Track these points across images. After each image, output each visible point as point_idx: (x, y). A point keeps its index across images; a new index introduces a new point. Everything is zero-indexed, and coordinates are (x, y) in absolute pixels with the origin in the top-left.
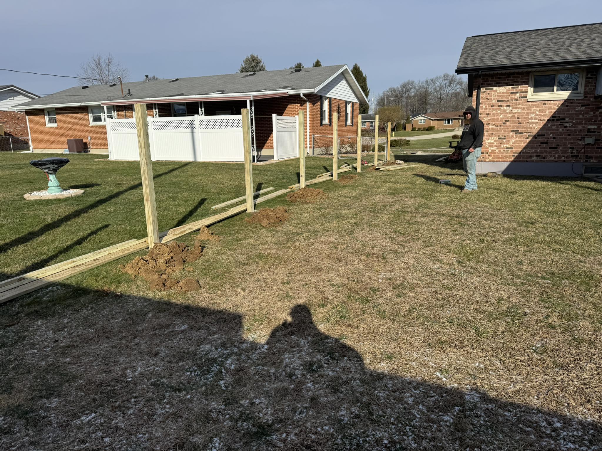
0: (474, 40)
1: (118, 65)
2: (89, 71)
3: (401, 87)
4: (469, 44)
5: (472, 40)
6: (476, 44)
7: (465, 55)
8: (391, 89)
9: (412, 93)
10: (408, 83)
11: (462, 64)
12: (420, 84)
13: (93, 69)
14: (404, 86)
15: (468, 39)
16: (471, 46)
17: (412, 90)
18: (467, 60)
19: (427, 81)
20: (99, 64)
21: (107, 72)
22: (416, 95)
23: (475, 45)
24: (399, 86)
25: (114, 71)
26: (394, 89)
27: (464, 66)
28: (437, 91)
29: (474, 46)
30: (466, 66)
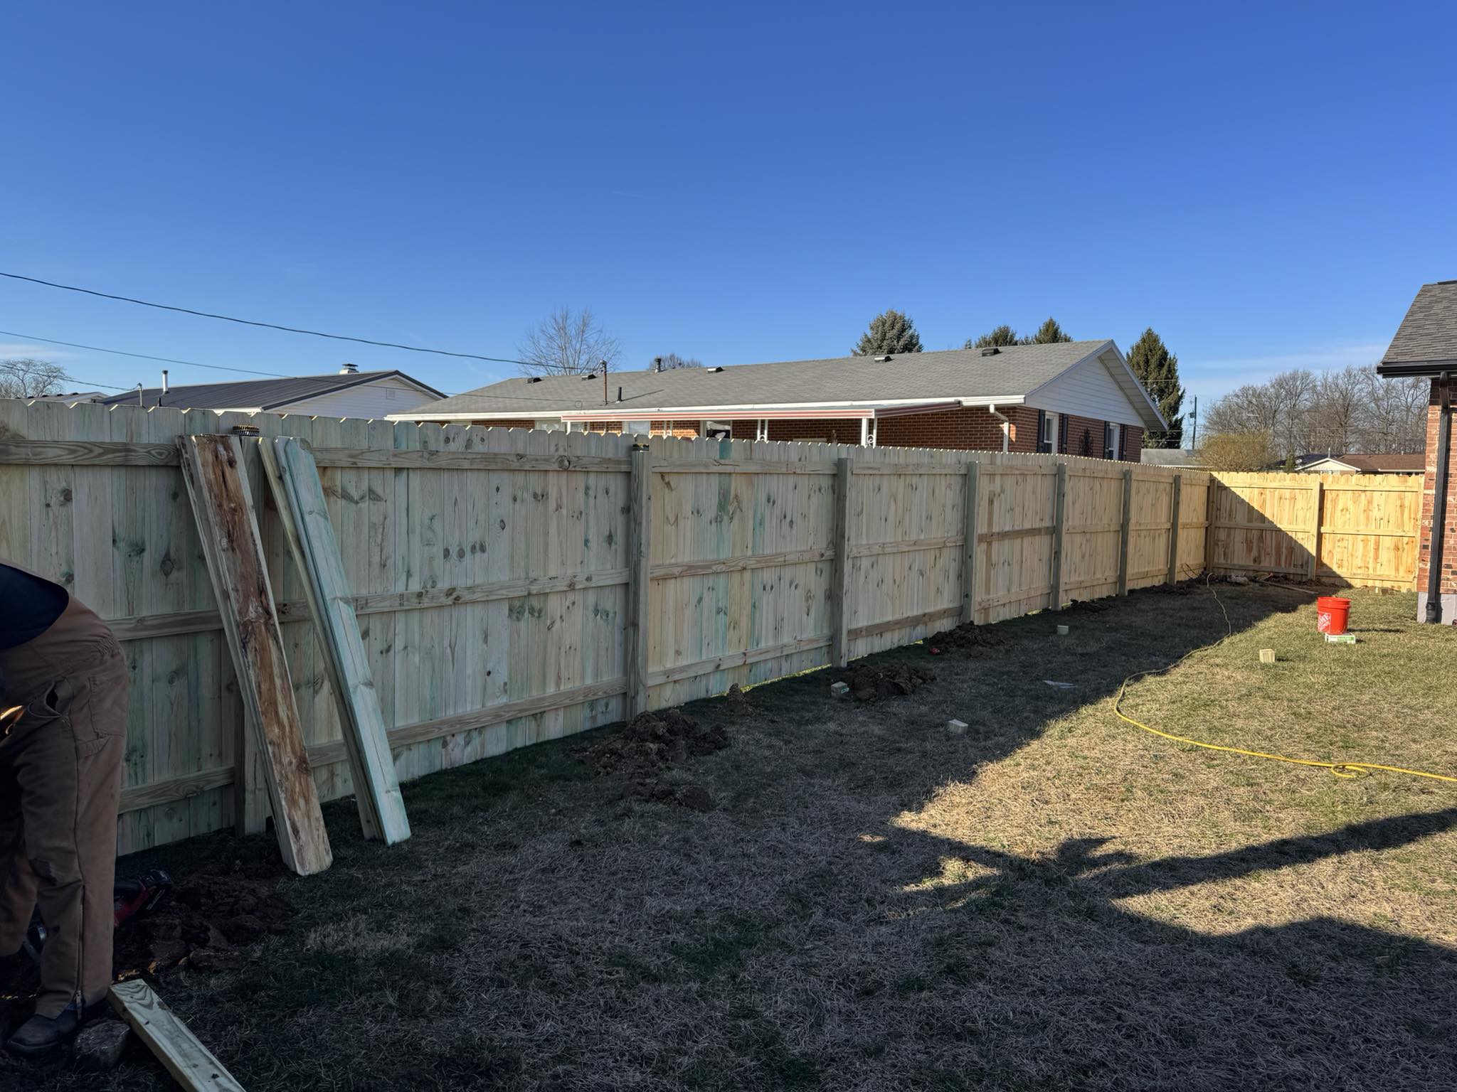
0: (1442, 291)
1: (601, 331)
2: (543, 343)
3: (1273, 386)
4: (1425, 301)
5: (1437, 292)
6: (1445, 304)
7: (1409, 330)
8: (1245, 390)
9: (1306, 400)
10: (1294, 378)
11: (1397, 354)
12: (1330, 379)
13: (552, 338)
14: (1281, 383)
15: (1425, 290)
16: (1431, 307)
17: (1306, 396)
18: (1412, 344)
19: (1349, 374)
20: (564, 328)
21: (578, 346)
22: (1315, 408)
23: (1441, 306)
24: (1268, 384)
25: (592, 342)
26: (1254, 390)
27: (1400, 358)
28: (1376, 400)
29: (1437, 308)
30: (1407, 358)
